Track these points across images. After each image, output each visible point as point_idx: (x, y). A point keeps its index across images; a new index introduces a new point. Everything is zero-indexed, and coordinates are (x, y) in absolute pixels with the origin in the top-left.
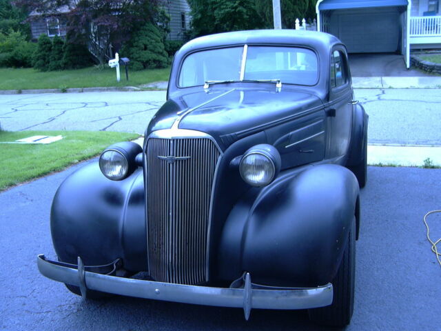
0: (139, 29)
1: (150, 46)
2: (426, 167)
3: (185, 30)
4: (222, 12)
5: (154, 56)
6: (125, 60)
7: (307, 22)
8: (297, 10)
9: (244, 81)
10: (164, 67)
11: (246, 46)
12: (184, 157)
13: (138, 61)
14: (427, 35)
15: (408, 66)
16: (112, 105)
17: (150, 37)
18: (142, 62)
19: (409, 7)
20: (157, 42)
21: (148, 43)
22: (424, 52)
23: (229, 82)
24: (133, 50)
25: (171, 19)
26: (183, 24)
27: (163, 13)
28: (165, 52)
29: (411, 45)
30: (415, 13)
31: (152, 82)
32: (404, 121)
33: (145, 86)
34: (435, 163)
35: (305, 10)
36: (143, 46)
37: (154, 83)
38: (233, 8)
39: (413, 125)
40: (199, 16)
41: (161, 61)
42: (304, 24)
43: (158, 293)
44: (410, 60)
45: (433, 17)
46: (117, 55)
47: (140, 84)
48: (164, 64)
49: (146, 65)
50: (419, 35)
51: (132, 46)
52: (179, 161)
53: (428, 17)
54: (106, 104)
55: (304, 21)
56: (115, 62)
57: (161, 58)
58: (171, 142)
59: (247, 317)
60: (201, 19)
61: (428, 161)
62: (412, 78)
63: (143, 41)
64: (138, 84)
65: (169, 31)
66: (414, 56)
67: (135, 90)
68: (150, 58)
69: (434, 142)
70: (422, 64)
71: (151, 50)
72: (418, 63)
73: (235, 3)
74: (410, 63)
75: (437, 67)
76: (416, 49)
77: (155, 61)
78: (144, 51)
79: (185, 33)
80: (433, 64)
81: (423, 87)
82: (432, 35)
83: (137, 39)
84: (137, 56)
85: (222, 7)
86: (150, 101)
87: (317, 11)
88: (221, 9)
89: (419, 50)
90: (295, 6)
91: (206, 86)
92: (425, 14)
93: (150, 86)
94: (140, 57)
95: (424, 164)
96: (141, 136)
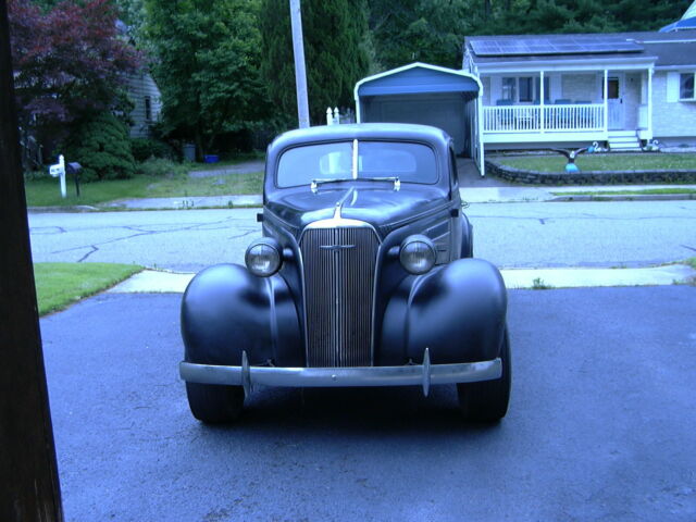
0: (90, 121)
1: (108, 146)
2: (535, 288)
3: (151, 122)
4: (212, 97)
5: (115, 160)
6: (76, 165)
7: (340, 113)
8: (327, 95)
9: (358, 180)
10: (129, 178)
11: (356, 141)
12: (349, 246)
13: (91, 168)
14: (504, 131)
15: (483, 173)
16: (71, 230)
17: (107, 131)
18: (96, 169)
19: (481, 93)
20: (118, 139)
21: (104, 141)
22: (501, 154)
23: (341, 181)
24: (83, 151)
25: (137, 106)
26: (148, 113)
27: (123, 96)
28: (130, 156)
29: (485, 145)
30: (487, 102)
31: (115, 198)
32: (494, 242)
33: (105, 205)
34: (546, 283)
35: (337, 95)
36: (98, 146)
37: (118, 200)
38: (228, 92)
39: (505, 245)
40: (176, 103)
41: (125, 168)
42: (337, 115)
44: (485, 166)
45: (510, 107)
46: (61, 158)
47: (98, 202)
48: (129, 173)
49: (101, 174)
50: (494, 131)
51: (81, 146)
53: (503, 107)
54: (62, 230)
55: (336, 110)
56: (58, 169)
57: (125, 164)
58: (336, 231)
59: (426, 393)
60: (178, 106)
61: (537, 281)
62: (489, 189)
63: (97, 138)
64: (95, 202)
65: (132, 124)
66: (489, 159)
67: (91, 211)
68: (109, 163)
69: (536, 265)
70: (501, 170)
71: (109, 152)
72: (496, 168)
73: (231, 85)
74: (485, 169)
75: (522, 173)
76: (491, 150)
77: (115, 168)
78: (99, 153)
79: (150, 127)
80: (516, 170)
81: (507, 200)
82: (510, 131)
83: (87, 135)
84: (89, 160)
85: (212, 89)
86: (128, 224)
87: (356, 98)
88: (209, 93)
89: (494, 151)
90: (324, 91)
91: (314, 186)
92: (499, 103)
93: (115, 205)
94: (91, 162)
95: (532, 284)
96: (145, 268)
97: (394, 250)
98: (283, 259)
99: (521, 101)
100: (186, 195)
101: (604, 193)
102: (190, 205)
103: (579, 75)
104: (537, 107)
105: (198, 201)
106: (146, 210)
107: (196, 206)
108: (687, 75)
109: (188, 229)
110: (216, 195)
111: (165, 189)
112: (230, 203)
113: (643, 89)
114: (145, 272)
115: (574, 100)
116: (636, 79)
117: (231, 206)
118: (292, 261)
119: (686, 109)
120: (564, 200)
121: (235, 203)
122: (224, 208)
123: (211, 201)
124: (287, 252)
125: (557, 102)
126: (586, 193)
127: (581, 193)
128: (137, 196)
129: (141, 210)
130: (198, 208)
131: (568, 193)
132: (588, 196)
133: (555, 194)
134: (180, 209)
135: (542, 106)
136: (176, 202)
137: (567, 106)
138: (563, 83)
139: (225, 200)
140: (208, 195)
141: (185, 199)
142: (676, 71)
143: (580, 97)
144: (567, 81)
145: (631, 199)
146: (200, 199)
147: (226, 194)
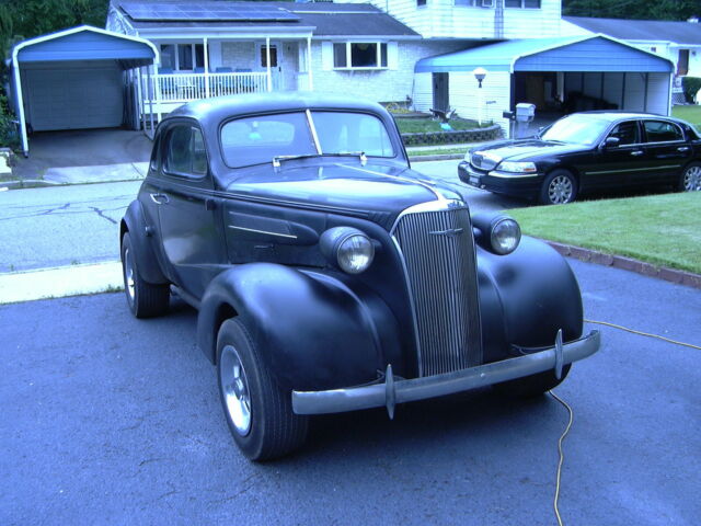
9: (324, 155)
11: (308, 112)
12: (459, 229)
19: (157, 60)
43: (483, 378)
45: (171, 76)
82: (172, 100)
87: (16, 64)
99: (181, 68)
103: (238, 43)
104: (202, 75)
108: (339, 44)
113: (301, 57)
115: (234, 68)
116: (293, 48)
119: (340, 77)
125: (218, 70)
135: (207, 74)
137: (228, 74)
138: (222, 51)
142: (329, 40)
143: (240, 66)
144: (227, 49)
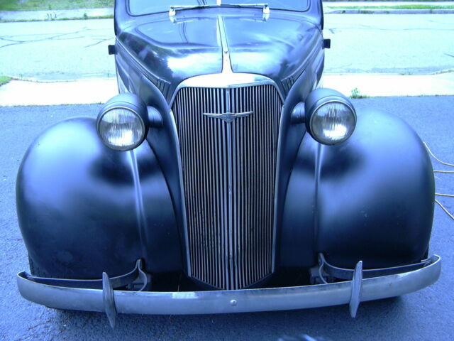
2: (354, 97)
9: (222, 6)
12: (245, 113)
23: (204, 8)
43: (234, 304)
52: (240, 118)
58: (228, 92)
61: (356, 90)
91: (172, 13)
95: (352, 94)
96: (12, 79)
97: (299, 110)
98: (149, 125)
100: (50, 9)
101: (367, 7)
102: (53, 17)
105: (59, 13)
106: (17, 21)
107: (58, 18)
109: (51, 38)
110: (73, 8)
111: (33, 3)
112: (85, 15)
114: (12, 82)
117: (86, 17)
118: (162, 127)
120: (339, 13)
121: (88, 15)
122: (80, 19)
123: (70, 14)
124: (153, 114)
126: (355, 7)
127: (351, 8)
128: (11, 10)
129: (14, 21)
130: (60, 20)
131: (341, 7)
132: (357, 10)
133: (332, 8)
134: (45, 20)
136: (42, 14)
139: (81, 13)
140: (67, 8)
141: (49, 12)
145: (388, 13)
146: (61, 12)
147: (81, 7)
